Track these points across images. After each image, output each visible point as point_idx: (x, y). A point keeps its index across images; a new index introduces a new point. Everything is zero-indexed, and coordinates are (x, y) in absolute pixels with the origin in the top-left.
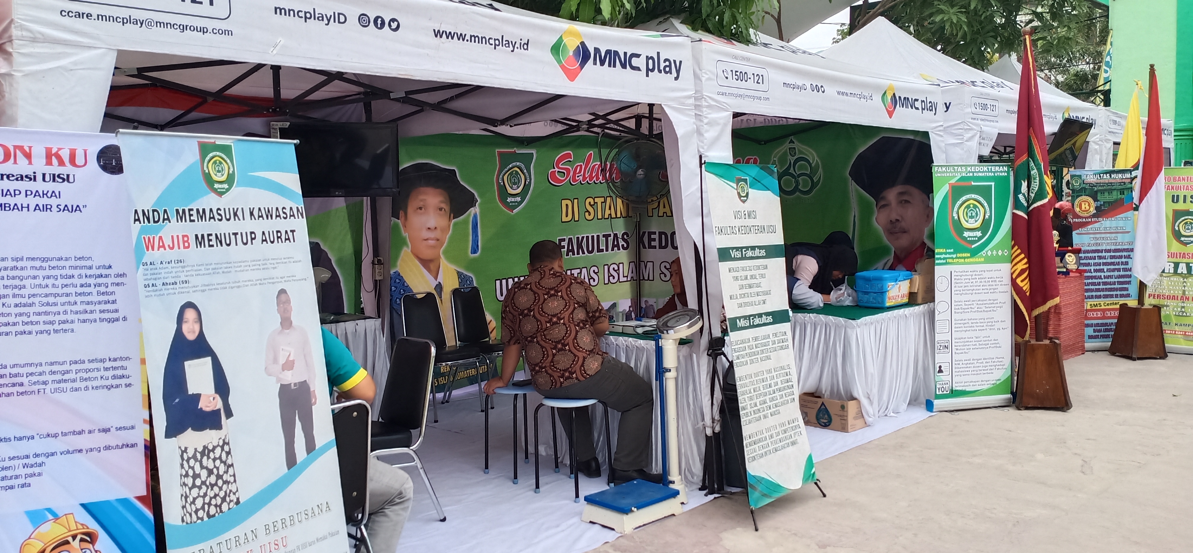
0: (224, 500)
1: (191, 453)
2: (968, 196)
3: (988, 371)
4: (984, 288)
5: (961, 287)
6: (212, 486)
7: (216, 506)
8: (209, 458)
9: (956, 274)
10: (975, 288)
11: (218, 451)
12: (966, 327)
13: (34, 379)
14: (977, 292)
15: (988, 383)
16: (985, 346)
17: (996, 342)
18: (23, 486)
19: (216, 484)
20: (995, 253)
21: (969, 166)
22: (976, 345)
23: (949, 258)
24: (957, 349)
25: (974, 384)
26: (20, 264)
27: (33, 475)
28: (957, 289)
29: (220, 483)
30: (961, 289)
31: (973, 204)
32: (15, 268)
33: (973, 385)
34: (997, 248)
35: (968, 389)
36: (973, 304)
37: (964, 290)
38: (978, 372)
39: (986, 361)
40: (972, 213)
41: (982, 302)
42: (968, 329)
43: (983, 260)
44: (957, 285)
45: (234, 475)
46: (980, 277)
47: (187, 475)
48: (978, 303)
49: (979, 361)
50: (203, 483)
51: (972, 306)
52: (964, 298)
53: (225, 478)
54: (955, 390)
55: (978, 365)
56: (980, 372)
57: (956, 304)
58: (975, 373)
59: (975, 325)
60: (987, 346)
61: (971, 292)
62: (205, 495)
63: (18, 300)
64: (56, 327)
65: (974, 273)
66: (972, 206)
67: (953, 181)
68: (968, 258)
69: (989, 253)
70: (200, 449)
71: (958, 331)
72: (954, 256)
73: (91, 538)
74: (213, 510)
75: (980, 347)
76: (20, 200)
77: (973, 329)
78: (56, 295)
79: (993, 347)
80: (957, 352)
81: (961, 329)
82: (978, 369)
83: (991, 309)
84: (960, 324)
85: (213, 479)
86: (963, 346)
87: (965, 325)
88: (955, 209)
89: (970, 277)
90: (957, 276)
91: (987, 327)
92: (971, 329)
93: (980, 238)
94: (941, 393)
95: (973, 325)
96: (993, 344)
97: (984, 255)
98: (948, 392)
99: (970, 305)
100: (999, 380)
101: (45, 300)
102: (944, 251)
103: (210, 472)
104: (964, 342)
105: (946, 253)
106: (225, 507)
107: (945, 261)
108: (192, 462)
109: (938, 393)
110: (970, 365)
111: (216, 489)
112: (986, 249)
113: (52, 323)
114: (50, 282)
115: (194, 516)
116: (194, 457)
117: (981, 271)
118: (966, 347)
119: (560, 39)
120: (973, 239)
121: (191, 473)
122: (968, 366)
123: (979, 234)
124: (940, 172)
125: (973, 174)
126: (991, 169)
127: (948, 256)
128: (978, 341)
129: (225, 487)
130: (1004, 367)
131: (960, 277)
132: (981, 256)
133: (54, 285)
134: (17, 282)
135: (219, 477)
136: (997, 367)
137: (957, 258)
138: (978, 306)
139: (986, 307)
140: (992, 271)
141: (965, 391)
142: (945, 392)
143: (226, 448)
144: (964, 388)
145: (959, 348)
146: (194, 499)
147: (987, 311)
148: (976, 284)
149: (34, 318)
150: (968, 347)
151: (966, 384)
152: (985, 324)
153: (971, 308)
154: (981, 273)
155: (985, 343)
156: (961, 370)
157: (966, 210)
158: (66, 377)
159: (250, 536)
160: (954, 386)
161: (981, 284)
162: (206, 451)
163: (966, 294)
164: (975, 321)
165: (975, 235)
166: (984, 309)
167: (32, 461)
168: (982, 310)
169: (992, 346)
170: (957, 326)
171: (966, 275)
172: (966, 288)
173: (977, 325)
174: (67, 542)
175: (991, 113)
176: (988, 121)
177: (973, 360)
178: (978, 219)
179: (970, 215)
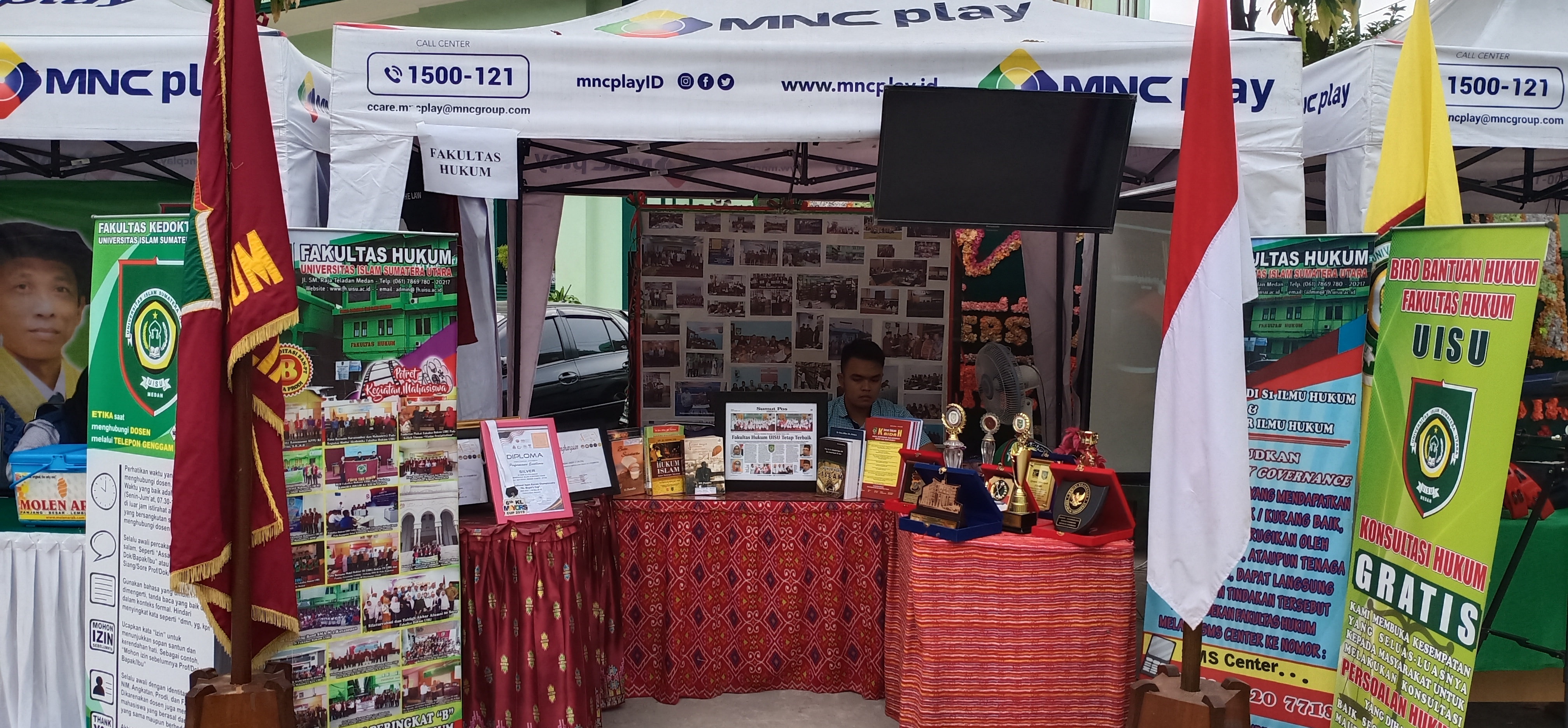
2: (151, 291)
3: (176, 722)
5: (134, 505)
9: (126, 472)
10: (157, 513)
12: (141, 603)
14: (159, 523)
16: (170, 660)
17: (193, 656)
21: (152, 220)
22: (155, 650)
23: (118, 435)
24: (126, 651)
28: (128, 508)
30: (135, 510)
31: (156, 312)
36: (153, 552)
37: (140, 515)
38: (159, 718)
39: (172, 695)
40: (155, 334)
42: (144, 608)
44: (129, 500)
46: (165, 488)
48: (162, 550)
49: (160, 692)
51: (151, 556)
52: (138, 532)
55: (158, 699)
56: (162, 719)
57: (126, 543)
58: (153, 716)
59: (155, 602)
60: (174, 661)
61: (150, 521)
65: (154, 478)
66: (155, 316)
67: (126, 255)
68: (147, 439)
71: (126, 608)
72: (126, 431)
75: (164, 658)
77: (151, 610)
80: (126, 656)
81: (133, 605)
82: (158, 709)
84: (132, 592)
86: (136, 645)
87: (139, 598)
88: (129, 322)
89: (149, 485)
90: (130, 478)
91: (177, 615)
92: (148, 609)
93: (168, 396)
95: (151, 602)
96: (185, 658)
99: (148, 552)
102: (110, 416)
104: (138, 638)
105: (113, 422)
107: (110, 441)
110: (146, 696)
117: (168, 476)
118: (139, 650)
120: (155, 395)
122: (143, 695)
123: (166, 384)
124: (105, 235)
125: (159, 240)
127: (116, 429)
131: (132, 483)
132: (170, 440)
137: (129, 436)
138: (161, 559)
145: (129, 648)
148: (159, 505)
150: (143, 652)
152: (172, 607)
153: (150, 560)
154: (167, 479)
155: (172, 651)
156: (130, 700)
157: (146, 326)
163: (142, 524)
164: (156, 593)
165: (159, 386)
169: (183, 663)
170: (127, 595)
171: (143, 480)
172: (141, 511)
173: (158, 603)
175: (487, 89)
176: (469, 110)
177: (151, 685)
178: (166, 348)
179: (153, 338)
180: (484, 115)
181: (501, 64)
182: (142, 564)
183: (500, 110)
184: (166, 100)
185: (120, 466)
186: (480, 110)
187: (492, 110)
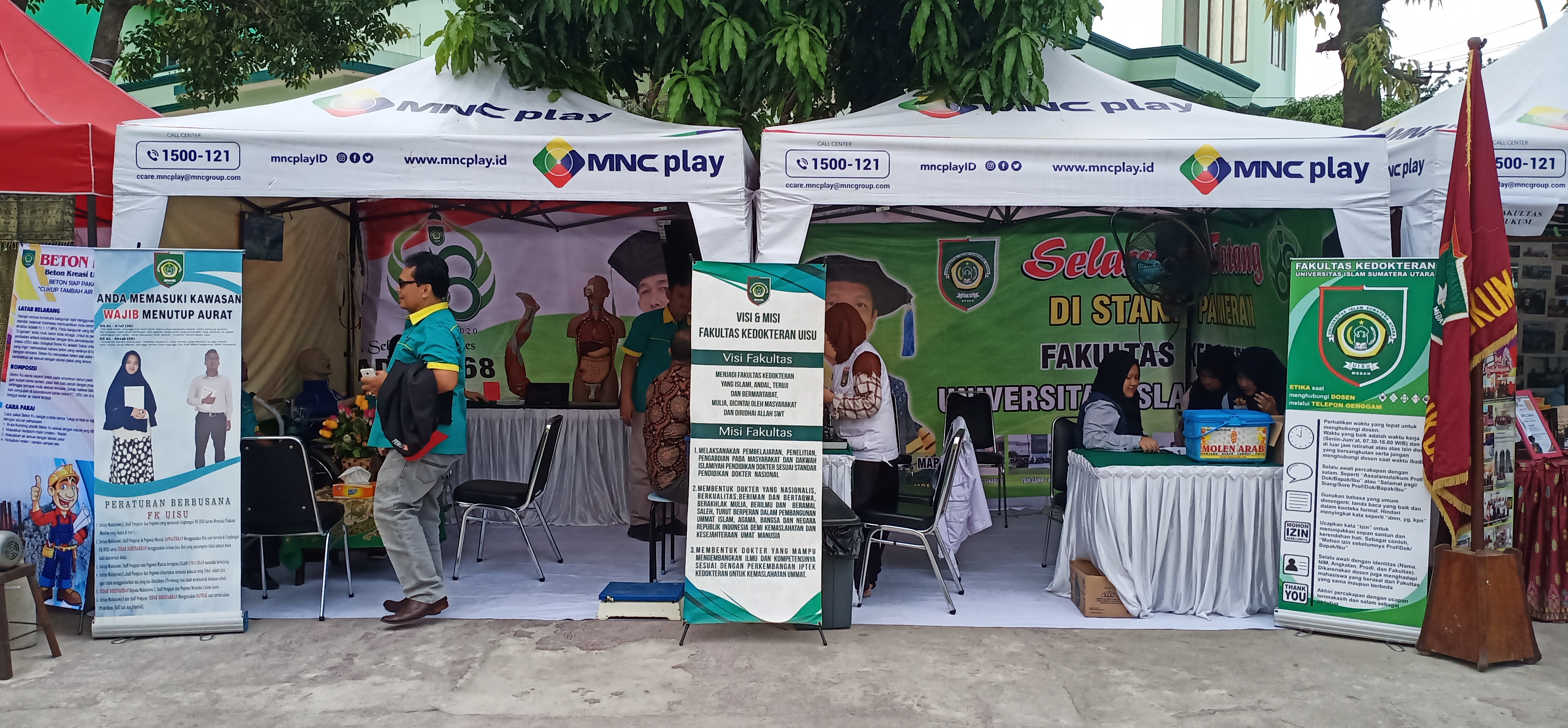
0: (141, 475)
1: (121, 442)
2: (1356, 307)
3: (1383, 584)
4: (1379, 451)
5: (1336, 445)
6: (134, 465)
7: (135, 478)
8: (134, 447)
9: (1327, 424)
10: (1362, 450)
11: (141, 445)
12: (1342, 508)
13: (70, 387)
14: (1365, 456)
15: (1381, 601)
16: (1377, 543)
17: (1402, 540)
18: (56, 444)
19: (137, 464)
20: (1405, 398)
21: (1359, 261)
22: (1360, 538)
23: (1316, 400)
24: (1324, 540)
25: (1354, 598)
26: (74, 323)
27: (61, 439)
28: (1328, 447)
29: (140, 464)
30: (1336, 448)
31: (1363, 320)
32: (71, 325)
33: (1351, 600)
34: (1409, 390)
35: (1341, 604)
36: (1357, 475)
37: (1342, 451)
38: (1362, 582)
39: (1378, 566)
40: (1361, 334)
41: (1375, 474)
42: (1346, 511)
43: (1379, 407)
44: (1329, 442)
45: (152, 462)
46: (1372, 433)
47: (117, 454)
48: (1368, 473)
49: (1365, 565)
50: (128, 462)
51: (1355, 478)
52: (1340, 463)
53: (144, 462)
54: (1318, 602)
55: (1362, 570)
56: (1366, 582)
57: (1325, 470)
58: (1357, 581)
59: (1359, 507)
60: (1382, 544)
61: (1354, 455)
62: (128, 469)
63: (71, 343)
64: (84, 359)
65: (1362, 427)
66: (1361, 322)
67: (1328, 284)
68: (1351, 402)
69: (1393, 398)
70: (128, 441)
71: (1326, 512)
72: (1326, 398)
73: (76, 480)
74: (132, 480)
75: (1368, 542)
76: (79, 287)
77: (1356, 512)
78: (87, 342)
79: (1394, 548)
80: (1324, 543)
81: (1332, 510)
82: (1362, 576)
83: (1393, 486)
84: (1332, 501)
85: (135, 461)
86: (1336, 536)
87: (1341, 505)
88: (1331, 327)
89: (1354, 432)
90: (1330, 428)
91: (1384, 515)
92: (1352, 512)
93: (1376, 374)
94: (1291, 600)
95: (1355, 507)
96: (1393, 542)
97: (1383, 400)
98: (1305, 602)
99: (1352, 475)
100: (1403, 601)
101: (82, 344)
102: (1308, 388)
103: (133, 456)
104: (1338, 531)
105: (1310, 392)
106: (142, 480)
107: (1308, 404)
108: (122, 448)
109: (1285, 599)
110: (1348, 568)
111: (137, 468)
112: (1387, 392)
113: (82, 357)
114: (86, 333)
115: (119, 481)
116: (124, 444)
117: (1376, 425)
118: (1341, 539)
119: (545, 151)
120: (1361, 373)
121: (120, 453)
122: (1344, 568)
123: (1374, 366)
124: (1304, 271)
125: (1367, 274)
126: (1402, 266)
127: (1314, 396)
128: (1364, 533)
129: (143, 468)
130: (1414, 582)
131: (1334, 431)
132: (1378, 402)
133: (87, 336)
134: (71, 333)
135: (139, 460)
136: (1401, 580)
137: (1329, 400)
138: (1367, 479)
139: (1382, 482)
140: (1397, 426)
141: (1336, 605)
142: (1298, 601)
143: (148, 444)
144: (1334, 601)
145: (1328, 538)
146: (120, 470)
147: (1385, 489)
148: (1365, 444)
149: (75, 353)
150: (1344, 540)
151: (1337, 596)
152: (1379, 509)
153: (1354, 480)
154: (1374, 428)
155: (1379, 538)
156: (1329, 572)
157: (1350, 329)
158: (84, 388)
159: (158, 503)
160: (1315, 595)
161: (1375, 445)
162: (132, 443)
163: (1345, 457)
164: (1361, 501)
165: (1366, 368)
166: (1378, 484)
167: (61, 432)
168: (1375, 485)
169: (1391, 544)
170: (1325, 504)
171: (1346, 428)
172: (1343, 449)
173: (1364, 507)
174: (66, 480)
175: (1538, 172)
176: (1525, 185)
177: (1353, 560)
178: (1374, 344)
179: (1358, 336)
180: (1535, 188)
181: (1548, 155)
182: (1343, 483)
183: (1546, 186)
184: (1313, 181)
185: (1319, 421)
186: (1532, 186)
187: (1539, 185)
